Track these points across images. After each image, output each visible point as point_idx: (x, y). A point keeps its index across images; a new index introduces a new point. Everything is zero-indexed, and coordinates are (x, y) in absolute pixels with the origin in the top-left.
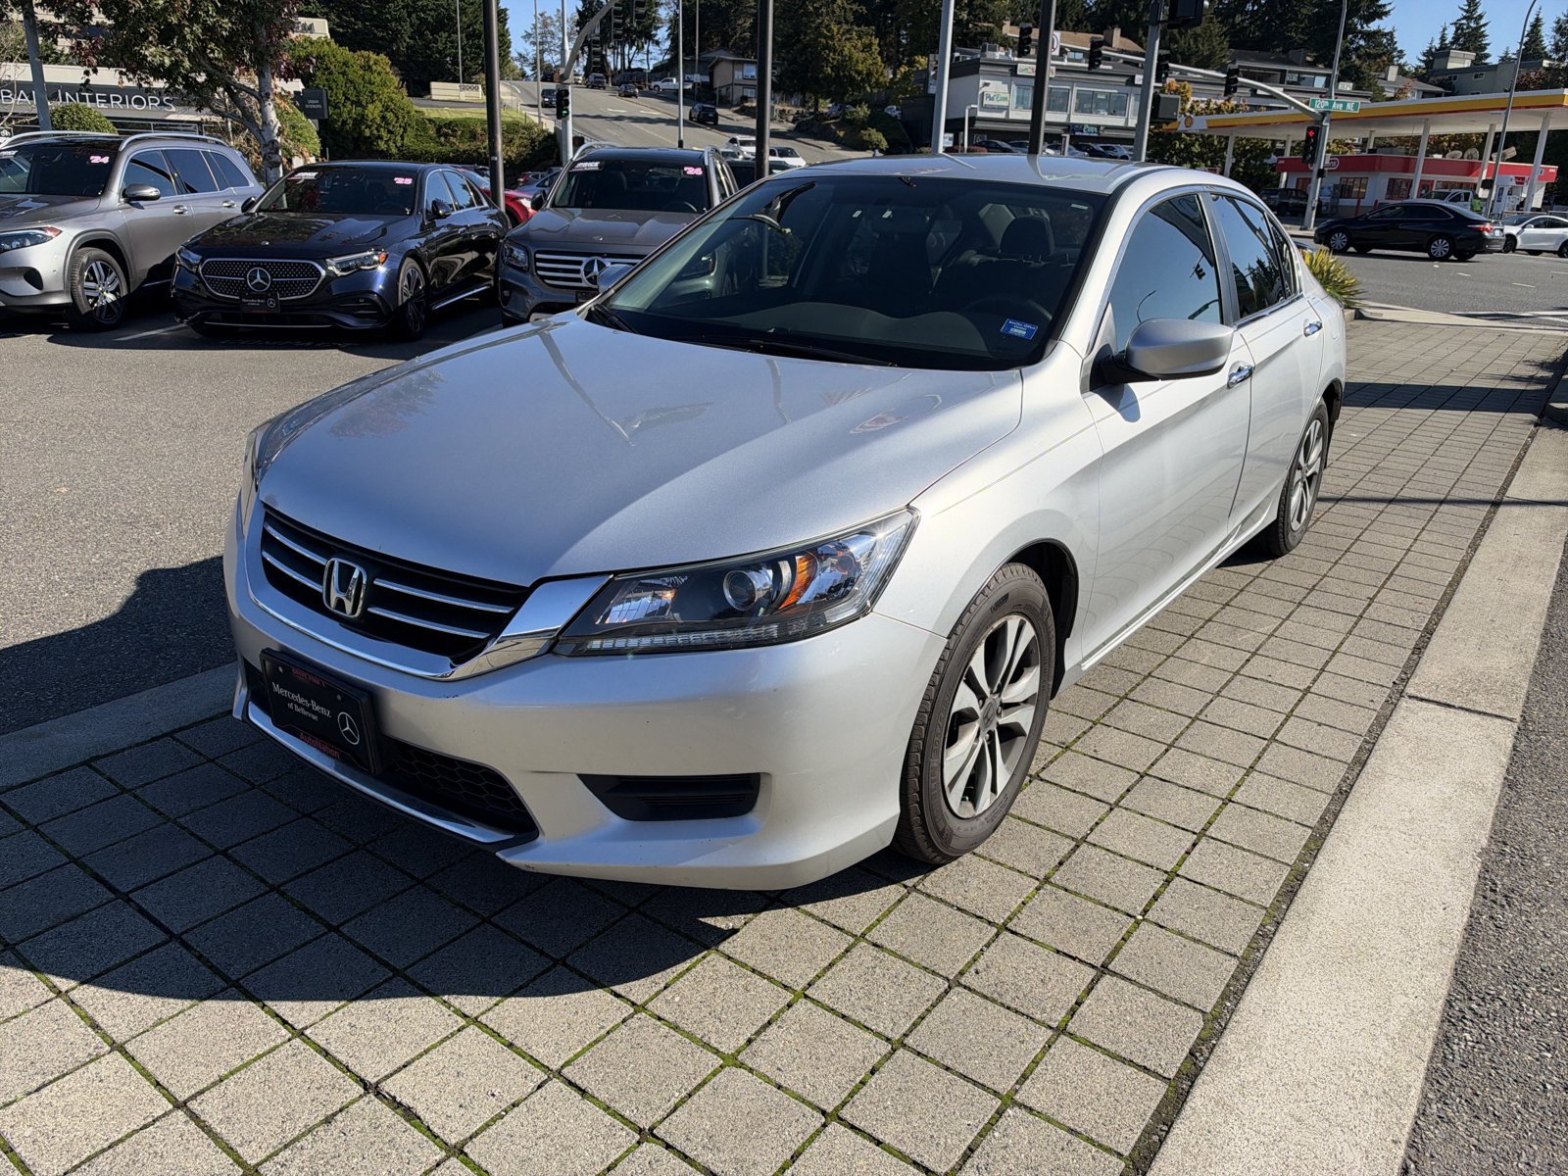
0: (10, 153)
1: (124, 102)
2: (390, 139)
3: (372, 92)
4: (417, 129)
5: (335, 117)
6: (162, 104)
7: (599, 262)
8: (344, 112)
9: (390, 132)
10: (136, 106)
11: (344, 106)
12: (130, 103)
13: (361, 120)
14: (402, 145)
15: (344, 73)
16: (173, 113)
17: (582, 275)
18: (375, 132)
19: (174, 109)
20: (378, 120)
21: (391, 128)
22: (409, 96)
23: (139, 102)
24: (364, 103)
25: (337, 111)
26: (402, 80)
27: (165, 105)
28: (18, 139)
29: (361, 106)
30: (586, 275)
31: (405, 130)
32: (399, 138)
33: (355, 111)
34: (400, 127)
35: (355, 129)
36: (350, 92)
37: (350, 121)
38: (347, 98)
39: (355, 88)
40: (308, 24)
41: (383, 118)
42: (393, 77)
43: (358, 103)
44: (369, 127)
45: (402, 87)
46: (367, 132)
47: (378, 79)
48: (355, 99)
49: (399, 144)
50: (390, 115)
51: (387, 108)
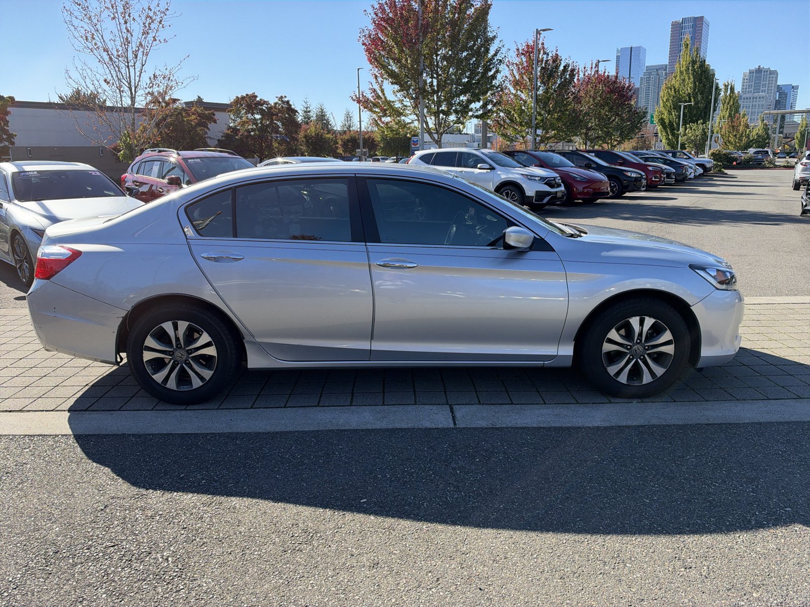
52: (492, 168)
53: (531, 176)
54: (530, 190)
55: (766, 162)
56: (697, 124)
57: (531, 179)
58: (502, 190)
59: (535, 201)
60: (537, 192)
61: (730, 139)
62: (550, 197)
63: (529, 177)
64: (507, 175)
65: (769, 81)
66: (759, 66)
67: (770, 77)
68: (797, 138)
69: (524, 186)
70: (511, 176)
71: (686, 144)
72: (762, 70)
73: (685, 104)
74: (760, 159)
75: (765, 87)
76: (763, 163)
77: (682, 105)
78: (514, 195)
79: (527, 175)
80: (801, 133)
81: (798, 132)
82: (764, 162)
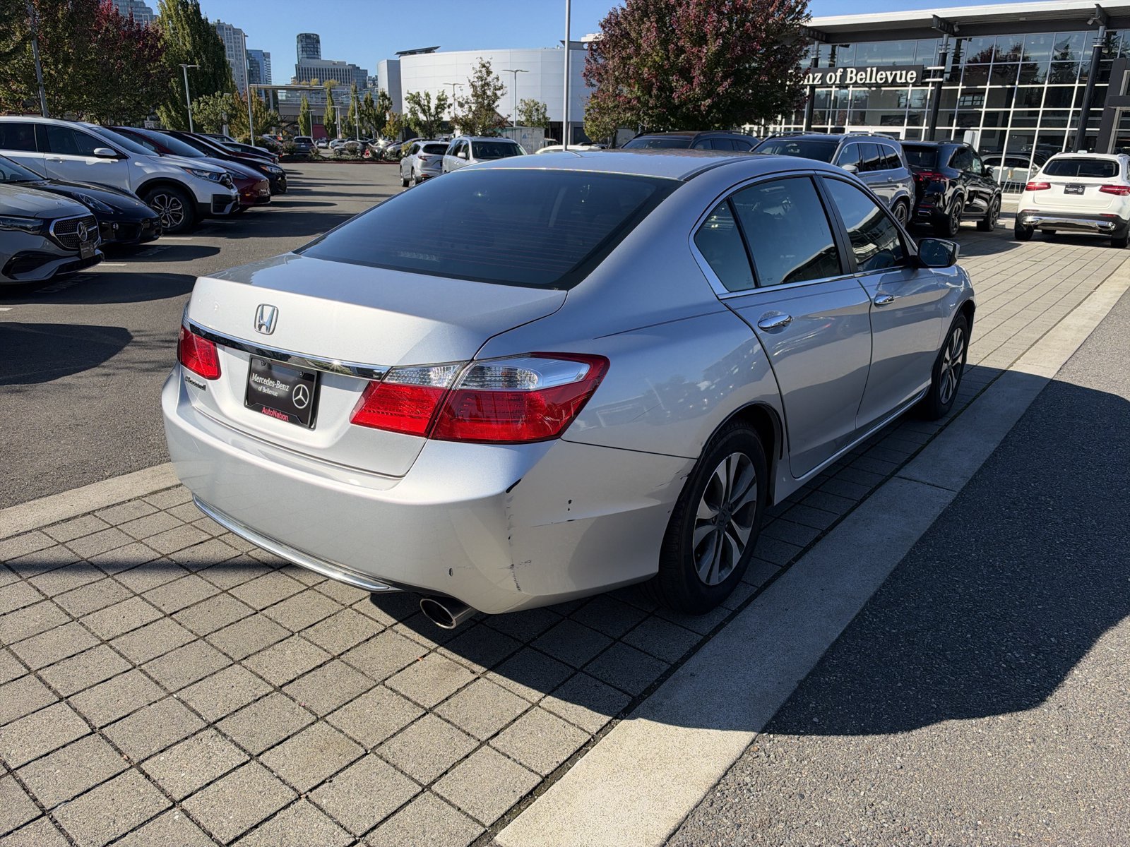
52: (121, 156)
53: (199, 171)
54: (204, 193)
55: (313, 154)
56: (214, 97)
57: (201, 176)
58: (150, 194)
59: (214, 211)
60: (214, 196)
61: (243, 120)
62: (232, 204)
63: (196, 172)
64: (156, 168)
65: (235, 42)
66: (219, 21)
67: (234, 38)
68: (302, 123)
69: (192, 186)
70: (163, 170)
71: (204, 125)
72: (223, 26)
73: (189, 66)
74: (303, 149)
75: (232, 51)
76: (310, 155)
77: (184, 67)
78: (174, 201)
79: (192, 169)
80: (304, 116)
81: (301, 114)
82: (310, 153)
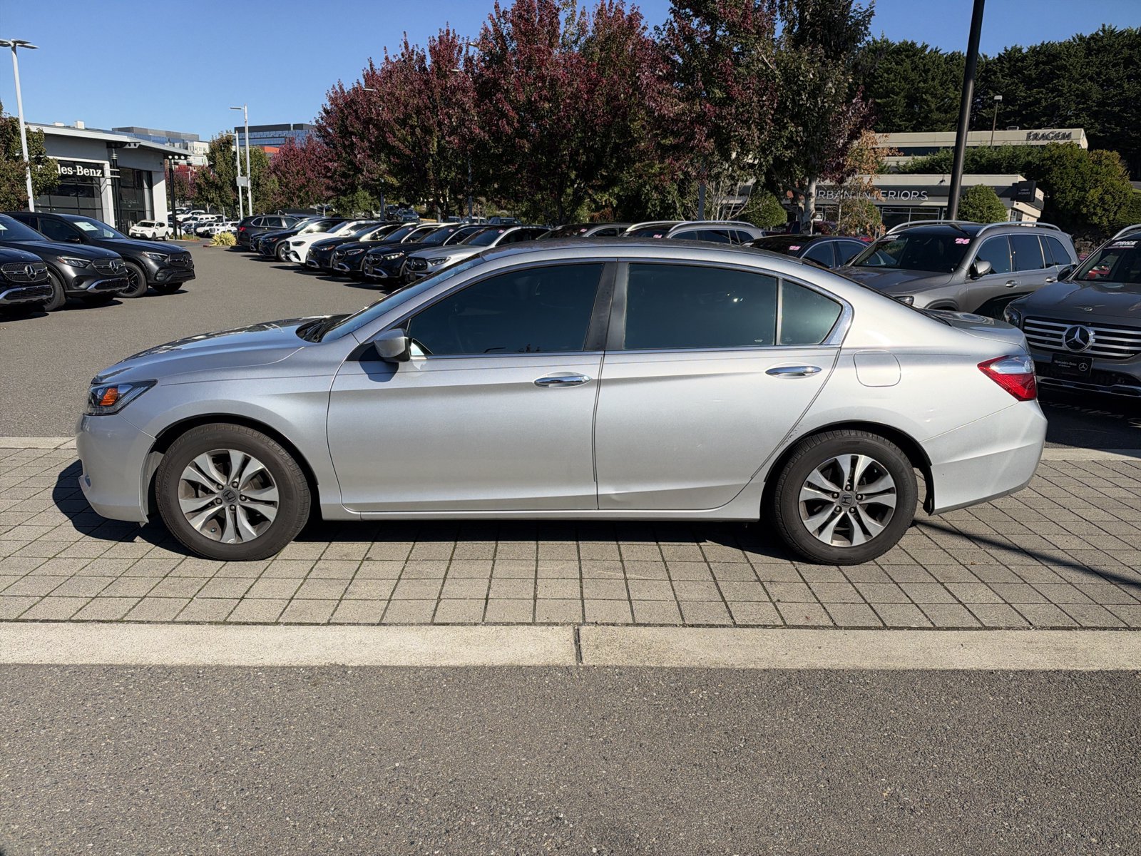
0: (894, 237)
1: (896, 196)
2: (1104, 215)
3: (1096, 180)
4: (1131, 207)
5: (1061, 200)
6: (920, 196)
7: (1081, 329)
8: (1069, 195)
9: (1105, 209)
10: (903, 198)
11: (1070, 191)
12: (900, 196)
13: (1082, 200)
14: (1114, 219)
15: (1076, 167)
16: (926, 201)
17: (1063, 340)
18: (1092, 210)
19: (927, 199)
20: (1096, 201)
21: (1106, 207)
22: (1131, 180)
23: (906, 195)
24: (1087, 189)
25: (1064, 195)
26: (1128, 170)
27: (921, 196)
28: (903, 226)
29: (1085, 191)
30: (1066, 341)
31: (1119, 208)
32: (1112, 214)
33: (1078, 195)
34: (1115, 205)
35: (1075, 208)
36: (1077, 181)
37: (1072, 203)
38: (1074, 186)
39: (1082, 178)
40: (1067, 134)
41: (1102, 199)
42: (1120, 168)
43: (1083, 189)
44: (1087, 206)
45: (1126, 175)
46: (1085, 211)
47: (1104, 170)
48: (1080, 186)
49: (1111, 219)
50: (1108, 197)
51: (1106, 192)
